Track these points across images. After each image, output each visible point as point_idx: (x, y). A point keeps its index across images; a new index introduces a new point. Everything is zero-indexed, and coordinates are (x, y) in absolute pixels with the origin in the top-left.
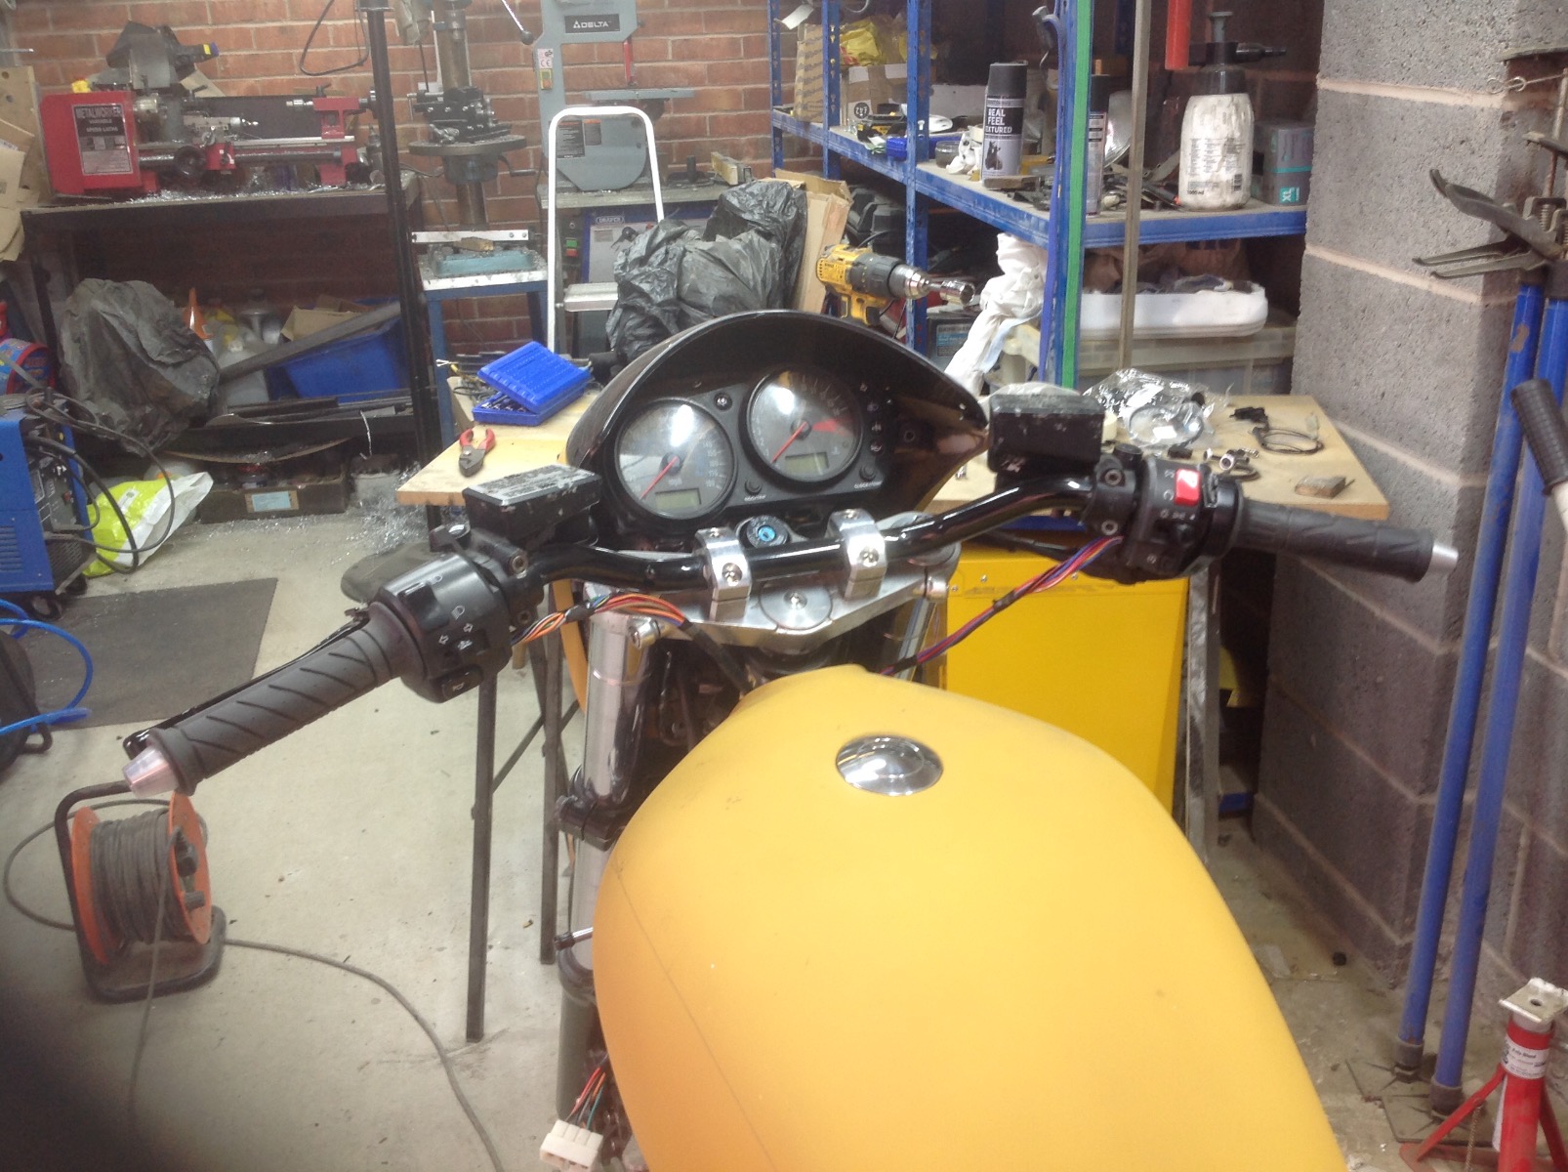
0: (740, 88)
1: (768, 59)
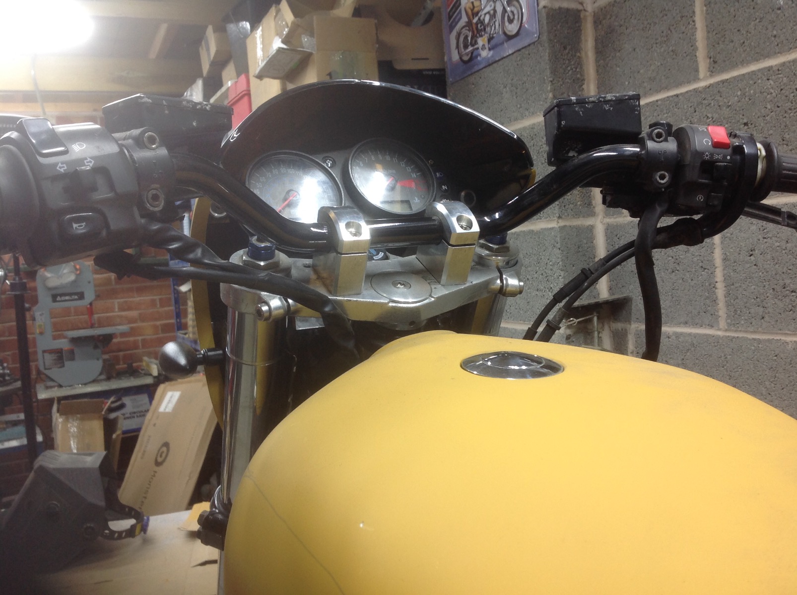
0: (158, 323)
1: (172, 308)
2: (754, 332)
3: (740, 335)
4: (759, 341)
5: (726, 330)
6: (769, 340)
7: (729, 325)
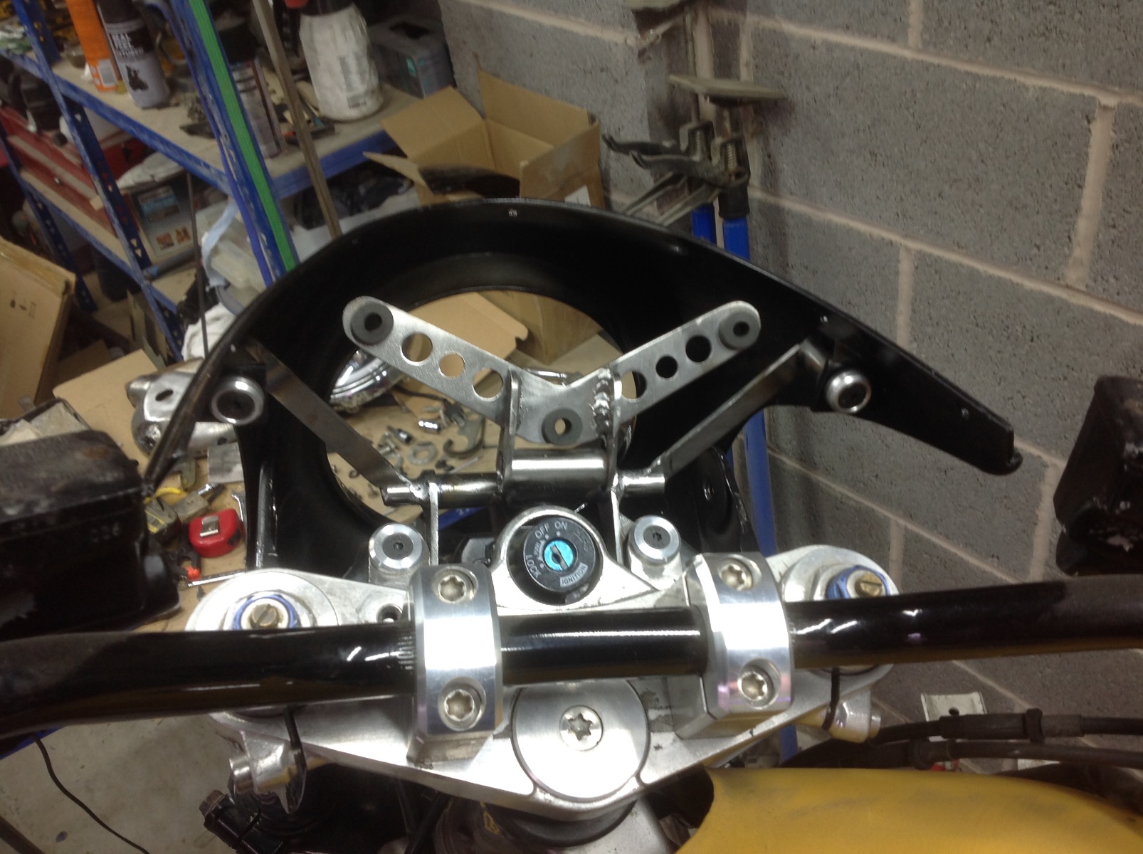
2: (970, 61)
3: (945, 62)
4: (977, 77)
5: (919, 51)
6: (994, 79)
7: (926, 44)
